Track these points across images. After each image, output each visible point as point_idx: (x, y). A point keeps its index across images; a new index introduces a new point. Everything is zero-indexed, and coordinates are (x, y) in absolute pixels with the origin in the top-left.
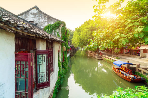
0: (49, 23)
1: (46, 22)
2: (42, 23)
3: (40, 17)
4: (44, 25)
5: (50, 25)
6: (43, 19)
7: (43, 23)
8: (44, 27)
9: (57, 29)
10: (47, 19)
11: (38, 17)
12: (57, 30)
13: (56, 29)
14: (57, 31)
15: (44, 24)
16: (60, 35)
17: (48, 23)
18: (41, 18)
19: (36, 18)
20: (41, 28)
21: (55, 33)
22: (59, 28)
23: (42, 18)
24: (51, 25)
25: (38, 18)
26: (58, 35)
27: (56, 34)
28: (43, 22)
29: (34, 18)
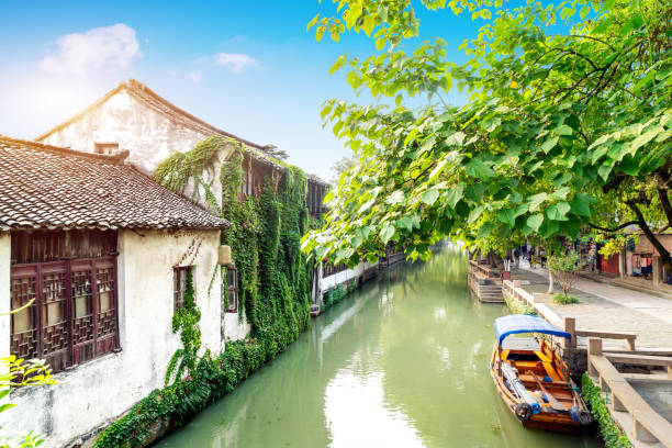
0: (176, 149)
1: (165, 145)
2: (150, 147)
3: (143, 123)
4: (155, 155)
5: (178, 155)
6: (154, 132)
7: (151, 150)
8: (155, 164)
9: (205, 172)
10: (165, 131)
11: (133, 124)
12: (205, 176)
13: (201, 173)
14: (205, 180)
15: (157, 151)
16: (219, 197)
17: (171, 148)
18: (144, 127)
19: (127, 130)
20: (146, 170)
21: (196, 187)
22: (213, 168)
23: (148, 127)
24: (181, 157)
25: (135, 127)
26: (209, 195)
27: (202, 191)
28: (151, 143)
29: (121, 129)
